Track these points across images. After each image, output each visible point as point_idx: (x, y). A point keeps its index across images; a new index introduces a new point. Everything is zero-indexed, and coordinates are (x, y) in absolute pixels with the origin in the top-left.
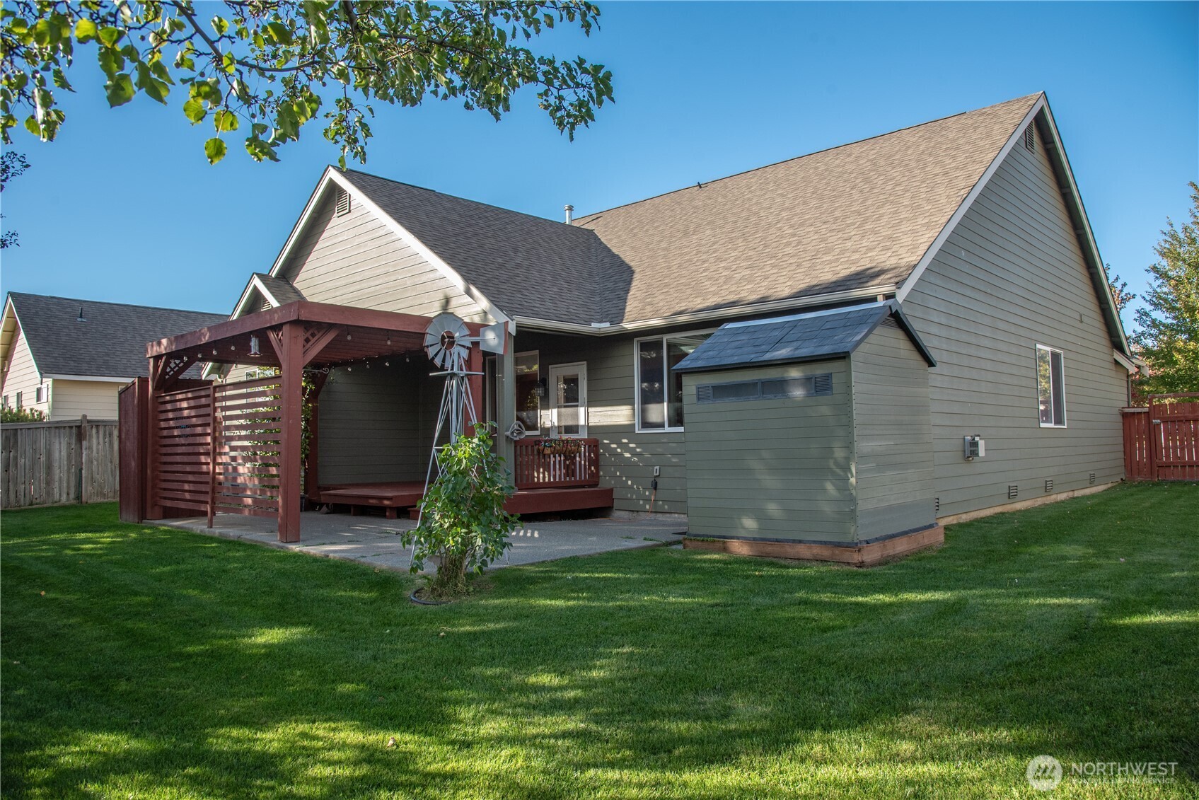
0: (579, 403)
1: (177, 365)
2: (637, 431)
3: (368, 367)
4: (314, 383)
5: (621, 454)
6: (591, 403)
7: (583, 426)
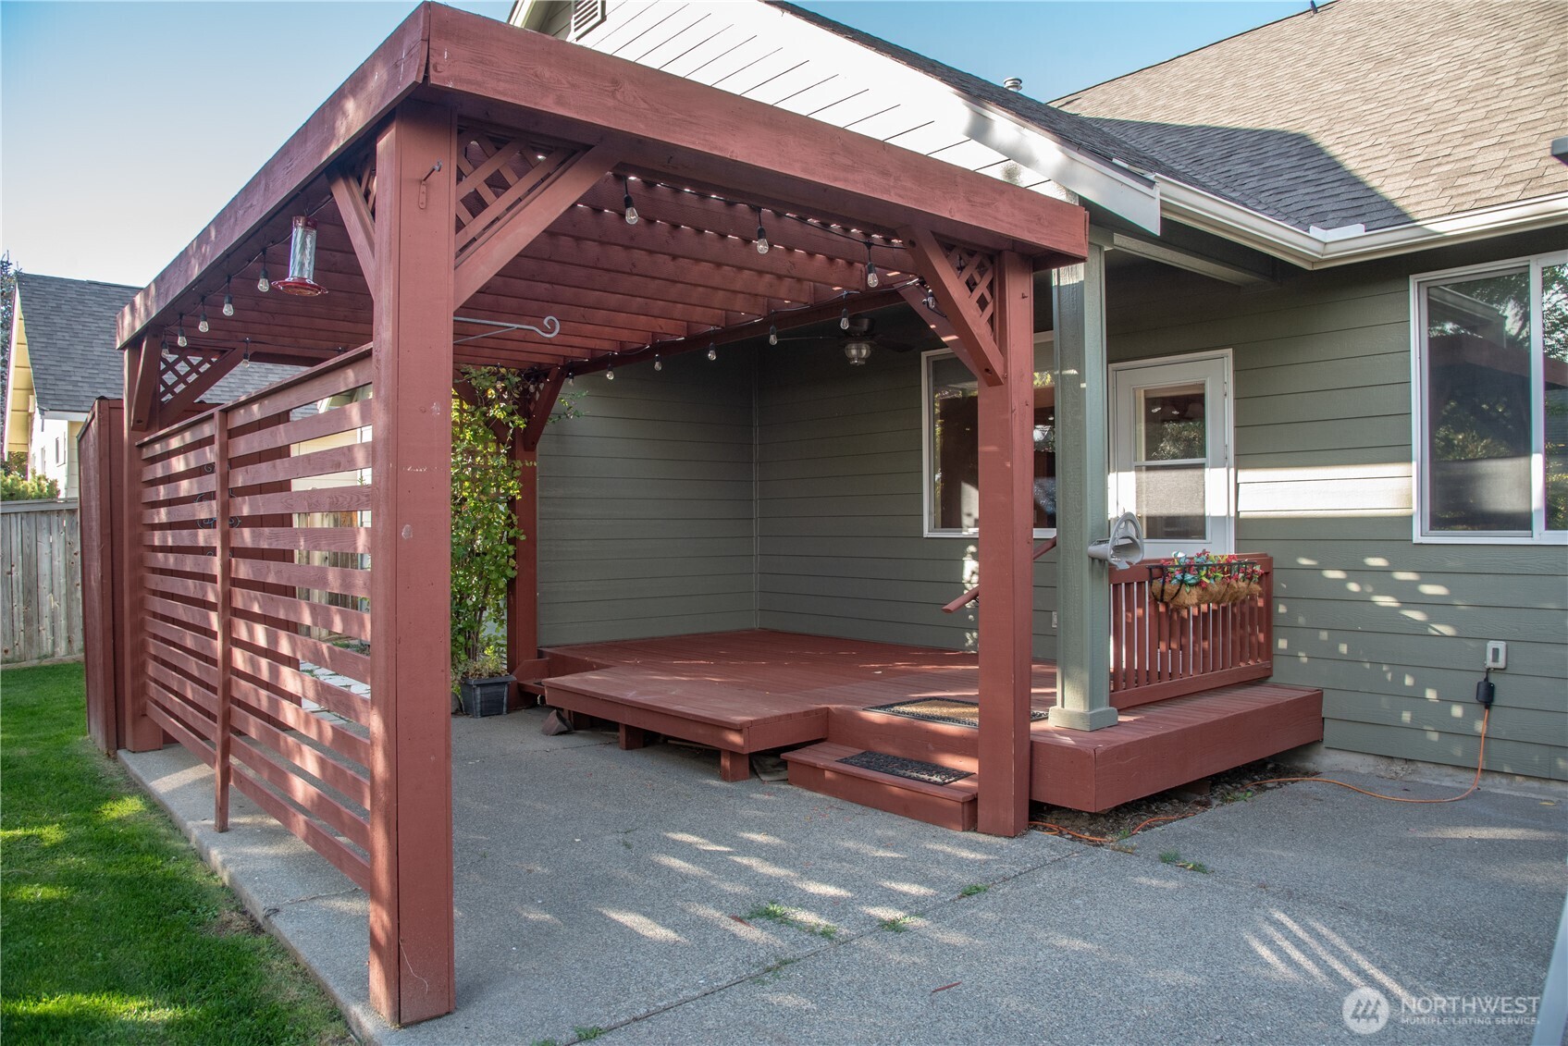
0: (1209, 459)
1: (194, 369)
2: (1417, 538)
3: (658, 366)
4: (525, 413)
5: (1363, 600)
6: (1245, 458)
7: (1221, 520)
